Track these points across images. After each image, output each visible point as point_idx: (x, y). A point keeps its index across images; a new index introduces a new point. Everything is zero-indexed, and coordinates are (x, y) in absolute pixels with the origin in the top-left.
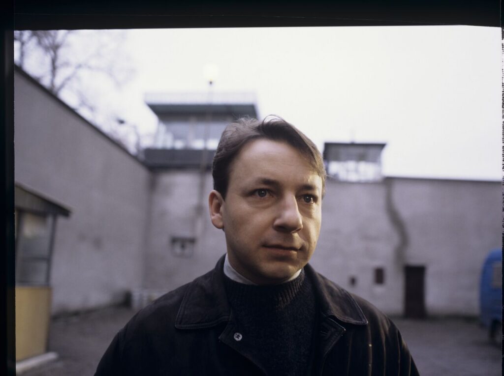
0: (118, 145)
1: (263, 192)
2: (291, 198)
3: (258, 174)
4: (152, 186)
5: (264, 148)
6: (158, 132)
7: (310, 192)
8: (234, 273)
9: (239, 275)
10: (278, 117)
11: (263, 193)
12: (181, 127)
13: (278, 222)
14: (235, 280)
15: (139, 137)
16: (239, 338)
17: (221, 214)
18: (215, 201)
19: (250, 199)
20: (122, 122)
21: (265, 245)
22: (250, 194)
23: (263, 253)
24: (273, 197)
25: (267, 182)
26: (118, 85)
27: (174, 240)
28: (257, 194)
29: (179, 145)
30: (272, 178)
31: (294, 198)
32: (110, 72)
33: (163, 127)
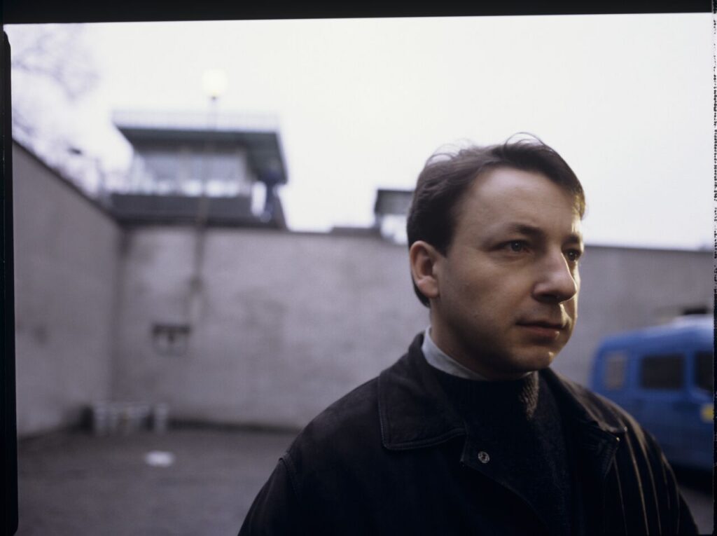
0: (70, 185)
1: (516, 244)
2: (557, 254)
3: (509, 219)
4: (124, 248)
5: (506, 181)
6: (131, 170)
7: (574, 246)
8: (453, 364)
9: (461, 366)
10: (534, 136)
11: (517, 246)
12: (166, 162)
13: (542, 288)
14: (456, 374)
15: (102, 175)
16: (484, 458)
17: (434, 276)
18: (421, 258)
19: (496, 254)
20: (77, 152)
21: (522, 323)
22: (494, 247)
23: (516, 333)
24: (528, 252)
25: (525, 230)
26: (72, 96)
27: (158, 330)
28: (510, 247)
29: (164, 188)
30: (534, 225)
31: (562, 254)
32: (57, 75)
33: (140, 162)
